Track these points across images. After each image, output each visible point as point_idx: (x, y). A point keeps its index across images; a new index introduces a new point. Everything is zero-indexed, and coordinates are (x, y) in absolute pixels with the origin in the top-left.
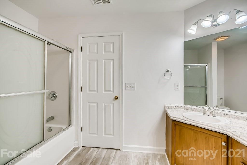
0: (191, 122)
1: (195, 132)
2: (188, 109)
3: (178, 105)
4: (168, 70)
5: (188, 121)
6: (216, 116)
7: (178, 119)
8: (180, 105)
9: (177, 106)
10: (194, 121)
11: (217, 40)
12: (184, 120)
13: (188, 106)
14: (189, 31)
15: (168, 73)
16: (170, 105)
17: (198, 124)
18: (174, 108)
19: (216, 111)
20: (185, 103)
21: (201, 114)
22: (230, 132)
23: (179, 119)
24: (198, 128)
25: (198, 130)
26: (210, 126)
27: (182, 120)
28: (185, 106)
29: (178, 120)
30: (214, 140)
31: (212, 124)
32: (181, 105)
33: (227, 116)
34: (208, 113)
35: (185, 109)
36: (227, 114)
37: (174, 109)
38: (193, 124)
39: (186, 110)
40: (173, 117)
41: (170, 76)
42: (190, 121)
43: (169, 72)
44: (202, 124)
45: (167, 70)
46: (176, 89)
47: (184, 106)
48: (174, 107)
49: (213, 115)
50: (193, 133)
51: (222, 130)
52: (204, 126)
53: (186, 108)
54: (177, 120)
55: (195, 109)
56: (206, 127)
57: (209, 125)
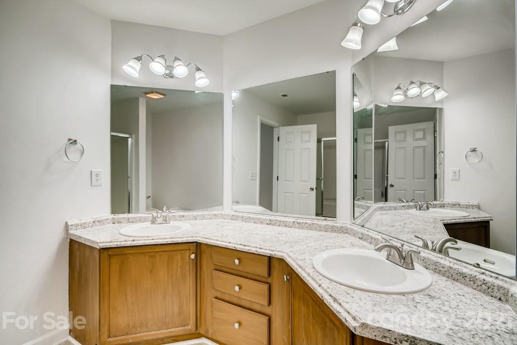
0: (145, 240)
1: (151, 256)
2: (121, 222)
3: (98, 216)
4: (76, 141)
5: (138, 240)
6: (171, 222)
7: (117, 243)
8: (103, 215)
9: (97, 220)
10: (148, 237)
11: (147, 95)
12: (129, 241)
13: (121, 216)
14: (126, 68)
15: (73, 147)
16: (80, 222)
17: (156, 239)
18: (91, 225)
19: (170, 215)
20: (113, 212)
21: (148, 224)
22: (200, 237)
23: (119, 243)
24: (156, 247)
25: (156, 250)
26: (174, 238)
27: (126, 243)
28: (115, 217)
29: (117, 245)
30: (179, 256)
31: (175, 234)
32: (105, 216)
33: (184, 218)
34: (159, 220)
35: (114, 223)
36: (183, 216)
37: (91, 227)
38: (147, 242)
39: (116, 225)
40: (103, 243)
41: (80, 156)
42: (142, 240)
43: (77, 145)
44: (163, 237)
45: (70, 140)
46: (93, 185)
47: (112, 217)
48: (90, 223)
49: (166, 221)
50: (147, 258)
51: (190, 237)
52: (166, 240)
53: (116, 220)
54: (114, 245)
55: (134, 218)
56: (169, 241)
57: (172, 236)
